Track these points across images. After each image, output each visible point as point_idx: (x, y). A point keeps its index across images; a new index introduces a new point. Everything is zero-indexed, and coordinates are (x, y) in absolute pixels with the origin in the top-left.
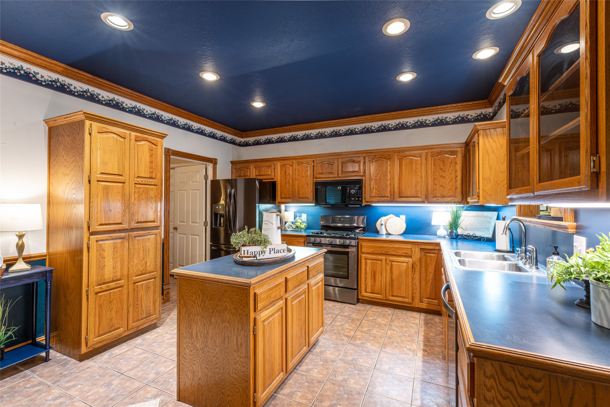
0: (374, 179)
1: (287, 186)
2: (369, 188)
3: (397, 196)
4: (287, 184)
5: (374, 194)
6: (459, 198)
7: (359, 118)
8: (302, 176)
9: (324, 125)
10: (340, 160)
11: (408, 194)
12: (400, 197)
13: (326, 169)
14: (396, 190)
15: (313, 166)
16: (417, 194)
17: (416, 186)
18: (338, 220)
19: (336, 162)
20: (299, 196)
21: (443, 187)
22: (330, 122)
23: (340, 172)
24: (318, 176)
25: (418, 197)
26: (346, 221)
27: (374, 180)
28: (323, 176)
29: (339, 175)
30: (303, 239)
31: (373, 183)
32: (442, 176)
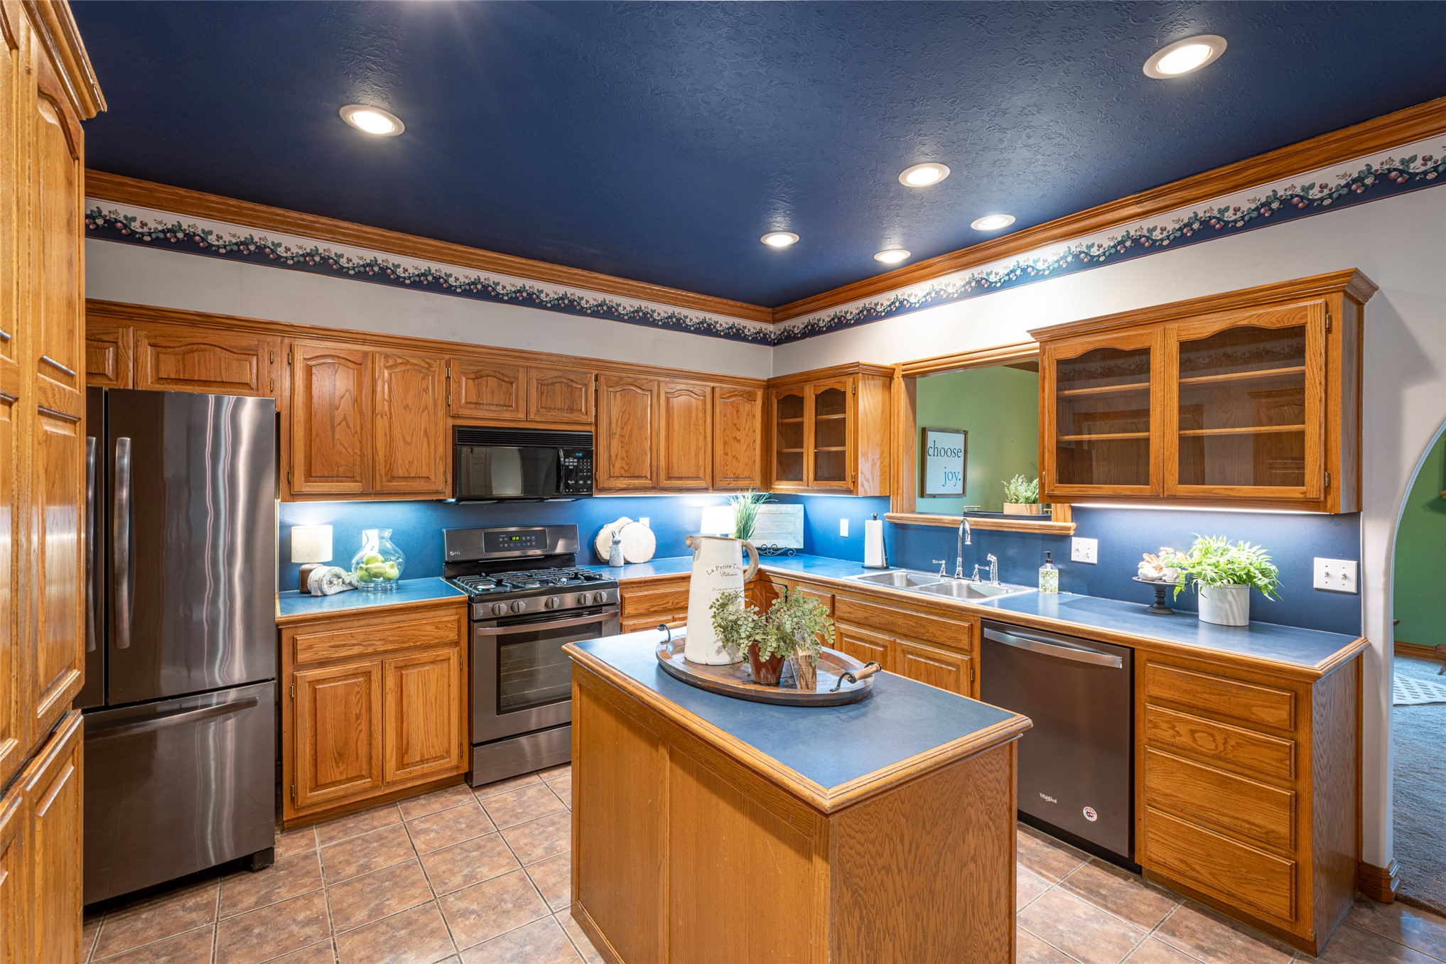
0: (618, 433)
1: (337, 436)
2: (606, 455)
3: (662, 475)
4: (338, 429)
5: (617, 471)
6: (758, 482)
7: (557, 267)
8: (406, 407)
9: (447, 255)
10: (533, 373)
11: (684, 472)
12: (669, 478)
13: (493, 393)
14: (663, 463)
15: (448, 378)
16: (698, 471)
17: (697, 456)
18: (504, 542)
19: (521, 376)
20: (391, 470)
21: (737, 459)
22: (472, 250)
23: (533, 409)
24: (464, 412)
25: (697, 478)
26: (527, 541)
27: (617, 437)
28: (481, 414)
29: (532, 416)
30: (453, 611)
31: (615, 443)
32: (735, 438)
